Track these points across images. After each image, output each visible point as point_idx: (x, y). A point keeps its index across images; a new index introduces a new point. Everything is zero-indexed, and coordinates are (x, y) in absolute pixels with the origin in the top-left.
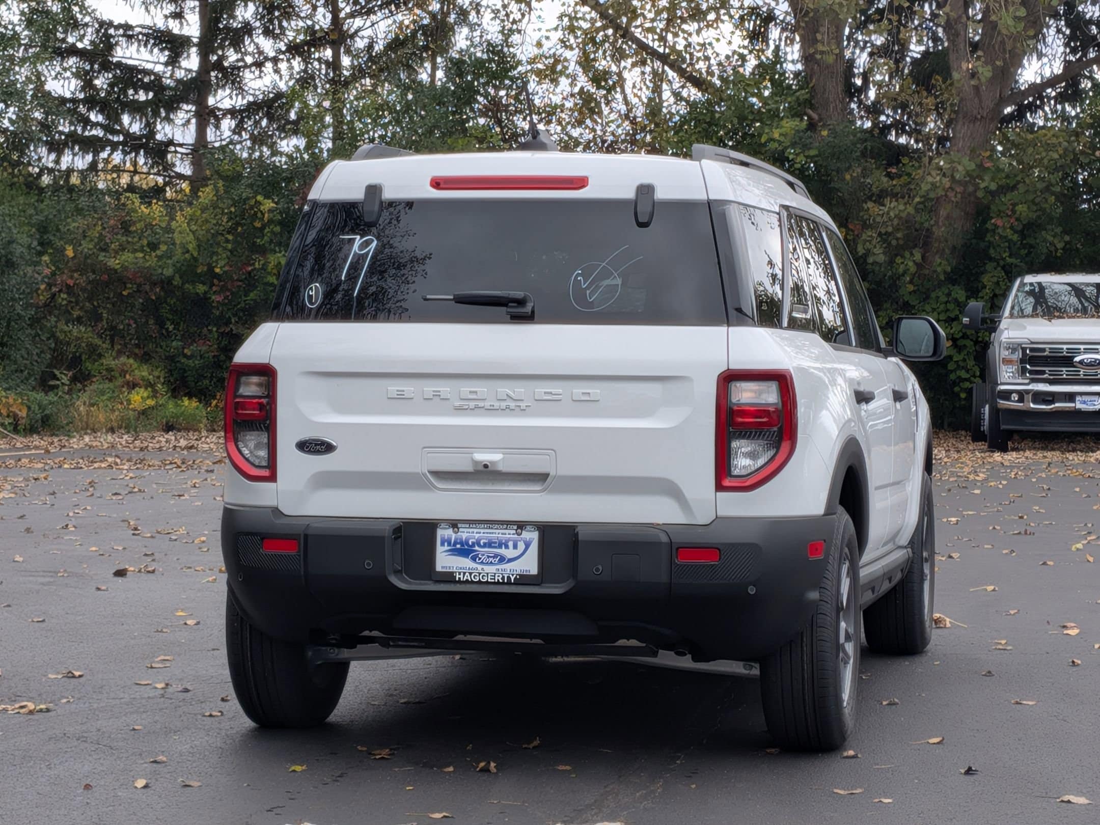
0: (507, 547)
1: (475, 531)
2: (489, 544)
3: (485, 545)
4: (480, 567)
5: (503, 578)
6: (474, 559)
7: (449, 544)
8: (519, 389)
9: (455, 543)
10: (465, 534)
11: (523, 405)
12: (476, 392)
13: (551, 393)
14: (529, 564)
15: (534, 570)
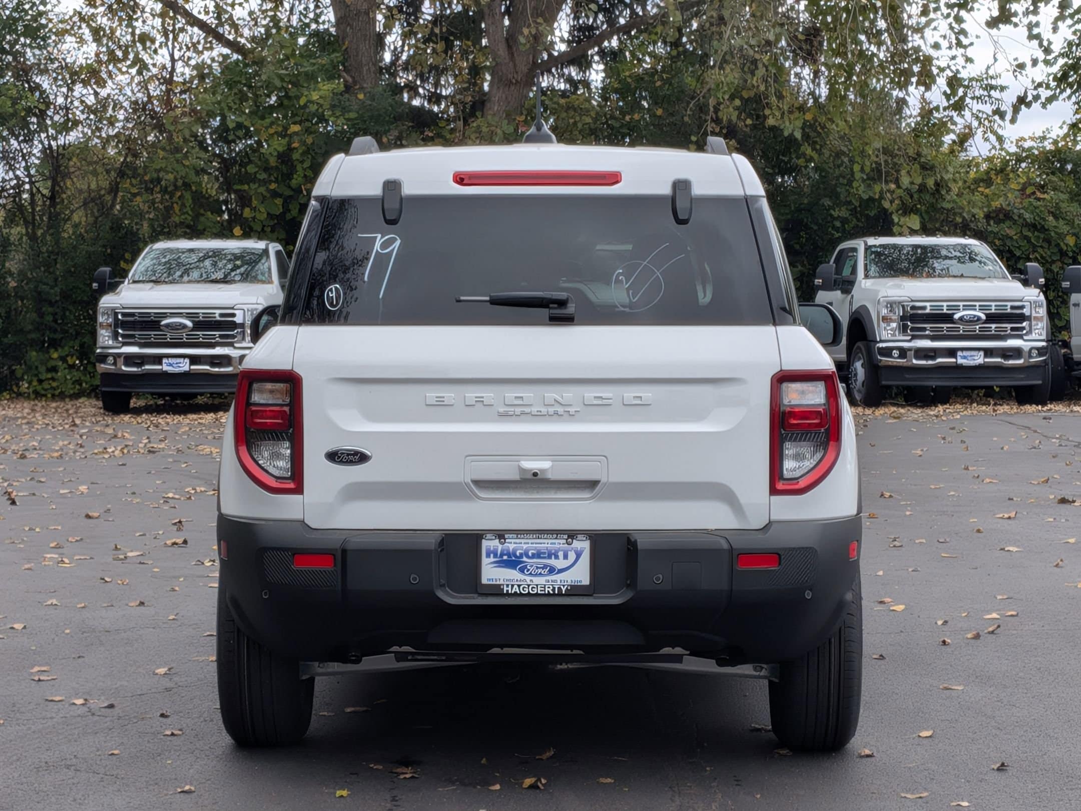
0: (557, 557)
1: (523, 541)
2: (538, 555)
3: (533, 556)
4: (528, 579)
5: (554, 589)
6: (522, 571)
7: (495, 556)
8: (569, 394)
9: (502, 555)
10: (512, 544)
11: (572, 410)
12: (522, 397)
13: (601, 398)
14: (581, 574)
15: (586, 581)
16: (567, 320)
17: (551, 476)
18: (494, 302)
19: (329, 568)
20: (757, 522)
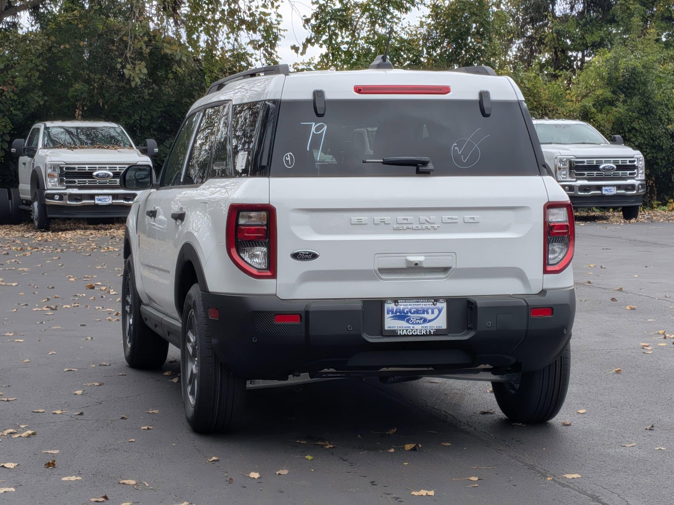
0: (428, 313)
1: (408, 304)
2: (417, 312)
3: (414, 313)
4: (411, 326)
5: (426, 332)
6: (408, 321)
7: (392, 313)
8: (433, 216)
9: (396, 312)
10: (402, 306)
11: (435, 226)
12: (407, 219)
13: (452, 218)
14: (441, 323)
15: (444, 327)
16: (427, 173)
17: (425, 265)
18: (385, 163)
19: (298, 323)
20: (536, 290)
